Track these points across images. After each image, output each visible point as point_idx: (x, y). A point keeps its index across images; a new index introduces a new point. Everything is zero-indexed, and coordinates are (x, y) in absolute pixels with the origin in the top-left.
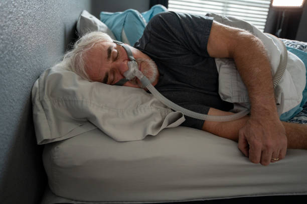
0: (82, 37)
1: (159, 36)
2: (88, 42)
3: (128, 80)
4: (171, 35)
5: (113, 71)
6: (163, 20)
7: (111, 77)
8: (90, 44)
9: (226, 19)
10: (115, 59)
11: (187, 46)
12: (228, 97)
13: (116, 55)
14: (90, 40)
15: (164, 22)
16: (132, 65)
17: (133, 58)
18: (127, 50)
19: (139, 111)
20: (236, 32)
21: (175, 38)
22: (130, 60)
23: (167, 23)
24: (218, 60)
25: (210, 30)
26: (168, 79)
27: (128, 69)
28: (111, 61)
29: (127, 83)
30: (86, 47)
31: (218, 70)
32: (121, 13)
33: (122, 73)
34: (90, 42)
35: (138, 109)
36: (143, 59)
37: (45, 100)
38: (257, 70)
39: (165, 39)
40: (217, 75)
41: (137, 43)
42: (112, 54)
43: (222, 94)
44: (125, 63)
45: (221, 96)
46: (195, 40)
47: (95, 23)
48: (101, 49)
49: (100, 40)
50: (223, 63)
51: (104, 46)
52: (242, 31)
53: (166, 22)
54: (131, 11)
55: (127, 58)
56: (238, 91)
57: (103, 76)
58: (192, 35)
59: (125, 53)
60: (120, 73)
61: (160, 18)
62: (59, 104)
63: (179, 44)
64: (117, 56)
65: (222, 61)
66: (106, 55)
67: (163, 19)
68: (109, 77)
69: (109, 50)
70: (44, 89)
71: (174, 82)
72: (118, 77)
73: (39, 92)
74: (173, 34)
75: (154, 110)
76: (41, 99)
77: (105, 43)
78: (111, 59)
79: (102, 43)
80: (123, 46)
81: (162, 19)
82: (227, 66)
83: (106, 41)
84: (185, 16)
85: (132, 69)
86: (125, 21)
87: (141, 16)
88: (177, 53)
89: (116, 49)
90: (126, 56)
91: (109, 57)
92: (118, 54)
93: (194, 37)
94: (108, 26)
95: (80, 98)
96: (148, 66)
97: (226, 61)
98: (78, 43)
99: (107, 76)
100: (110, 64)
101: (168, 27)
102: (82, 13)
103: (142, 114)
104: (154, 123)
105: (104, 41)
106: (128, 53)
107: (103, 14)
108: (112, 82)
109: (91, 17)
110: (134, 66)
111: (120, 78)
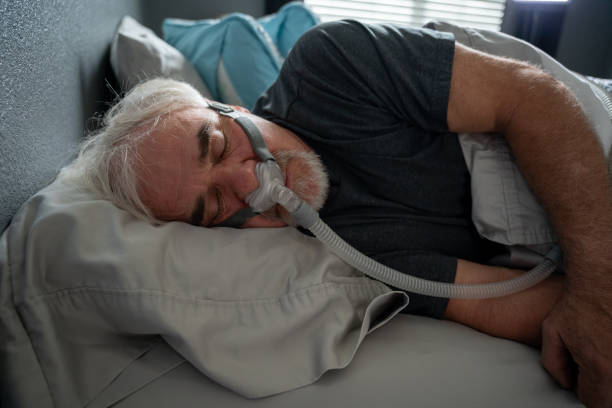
0: (123, 96)
1: (325, 84)
2: (141, 112)
3: (258, 213)
4: (356, 80)
5: (216, 191)
6: (332, 43)
7: (212, 207)
8: (147, 118)
9: (477, 36)
10: (220, 158)
11: (396, 107)
12: (495, 231)
13: (220, 147)
14: (146, 105)
15: (335, 47)
16: (267, 175)
17: (265, 152)
18: (250, 130)
19: (296, 301)
20: (512, 68)
21: (366, 89)
22: (258, 158)
23: (344, 52)
24: (466, 140)
25: (451, 66)
26: (352, 194)
27: (259, 186)
28: (209, 165)
29: (255, 220)
30: (135, 127)
31: (468, 163)
32: (213, 22)
33: (241, 196)
34: (147, 111)
35: (293, 294)
36: (293, 152)
37: (31, 302)
38: (578, 169)
39: (341, 93)
40: (467, 176)
41: (262, 99)
42: (210, 147)
43: (483, 224)
44: (249, 170)
45: (479, 228)
46: (417, 92)
47: (155, 51)
48: (178, 132)
49: (175, 106)
50: (480, 146)
51: (186, 123)
52: (524, 67)
53: (341, 48)
54: (238, 19)
55: (252, 155)
56: (522, 216)
57: (189, 207)
58: (408, 79)
59: (245, 139)
60: (236, 195)
61: (324, 37)
62: (72, 300)
63: (376, 106)
64: (224, 151)
65: (479, 141)
66: (194, 148)
67: (333, 40)
68: (206, 208)
69: (203, 136)
70: (23, 264)
71: (366, 199)
72: (230, 206)
73: (10, 279)
74: (361, 78)
75: (333, 291)
76: (16, 300)
77: (188, 115)
78: (208, 159)
79: (179, 114)
80: (236, 121)
81: (330, 41)
82: (489, 153)
83: (192, 107)
84: (384, 31)
85: (269, 185)
86: (223, 43)
87: (262, 29)
88: (371, 128)
89: (219, 128)
90: (247, 149)
91: (203, 155)
92: (226, 142)
93: (412, 86)
94: (183, 52)
95: (132, 286)
96: (305, 169)
97: (486, 141)
98: (115, 112)
99: (201, 205)
100: (208, 173)
101: (346, 61)
102: (120, 24)
103: (303, 309)
104: (337, 327)
105: (185, 108)
106: (252, 139)
107: (169, 25)
108: (215, 218)
109: (144, 36)
110: (272, 179)
111: (235, 206)
